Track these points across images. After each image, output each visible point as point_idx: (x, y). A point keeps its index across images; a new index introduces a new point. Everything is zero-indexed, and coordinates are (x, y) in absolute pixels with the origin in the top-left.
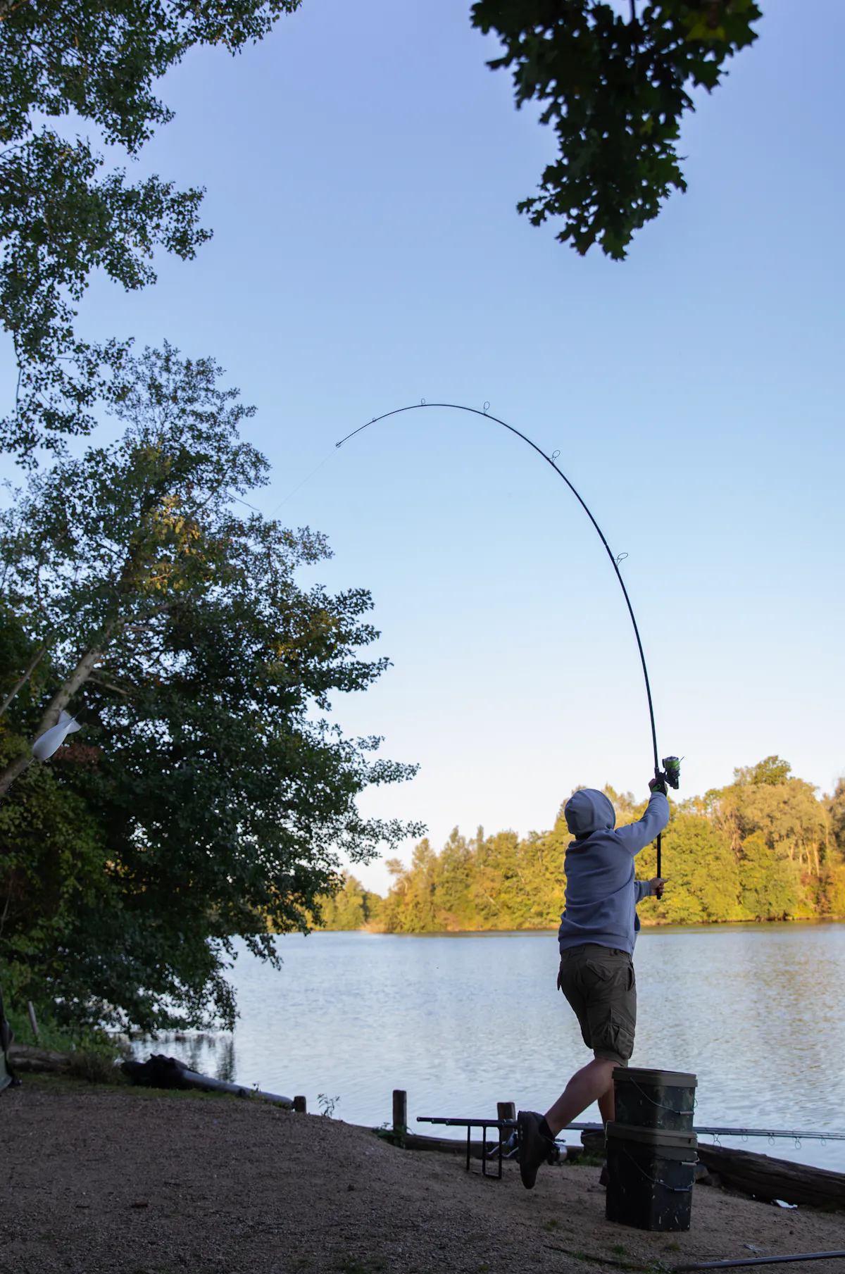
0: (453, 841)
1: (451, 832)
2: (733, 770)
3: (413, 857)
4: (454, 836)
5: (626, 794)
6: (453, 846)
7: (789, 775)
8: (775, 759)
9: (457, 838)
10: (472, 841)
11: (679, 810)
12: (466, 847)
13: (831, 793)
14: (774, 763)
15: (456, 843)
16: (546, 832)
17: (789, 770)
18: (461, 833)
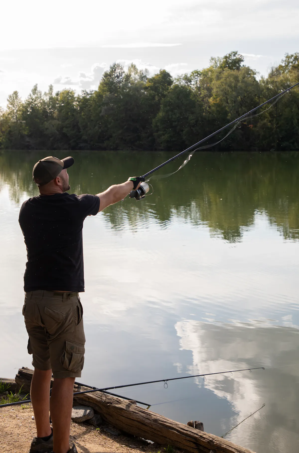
0: (34, 93)
1: (32, 88)
2: (210, 58)
3: (8, 103)
4: (35, 90)
5: (144, 70)
6: (34, 97)
7: (242, 64)
8: (235, 54)
9: (36, 92)
10: (45, 94)
11: (175, 81)
12: (42, 98)
13: (266, 77)
14: (234, 55)
15: (36, 95)
16: (93, 91)
17: (243, 61)
18: (38, 89)
